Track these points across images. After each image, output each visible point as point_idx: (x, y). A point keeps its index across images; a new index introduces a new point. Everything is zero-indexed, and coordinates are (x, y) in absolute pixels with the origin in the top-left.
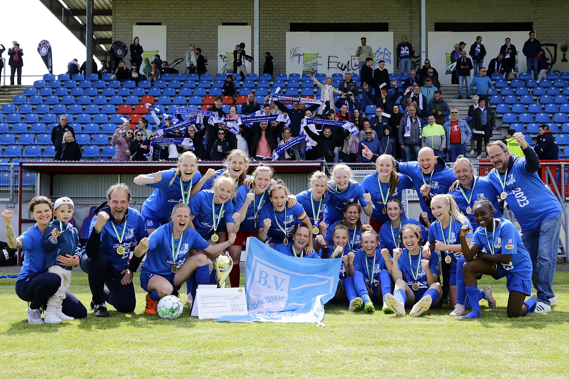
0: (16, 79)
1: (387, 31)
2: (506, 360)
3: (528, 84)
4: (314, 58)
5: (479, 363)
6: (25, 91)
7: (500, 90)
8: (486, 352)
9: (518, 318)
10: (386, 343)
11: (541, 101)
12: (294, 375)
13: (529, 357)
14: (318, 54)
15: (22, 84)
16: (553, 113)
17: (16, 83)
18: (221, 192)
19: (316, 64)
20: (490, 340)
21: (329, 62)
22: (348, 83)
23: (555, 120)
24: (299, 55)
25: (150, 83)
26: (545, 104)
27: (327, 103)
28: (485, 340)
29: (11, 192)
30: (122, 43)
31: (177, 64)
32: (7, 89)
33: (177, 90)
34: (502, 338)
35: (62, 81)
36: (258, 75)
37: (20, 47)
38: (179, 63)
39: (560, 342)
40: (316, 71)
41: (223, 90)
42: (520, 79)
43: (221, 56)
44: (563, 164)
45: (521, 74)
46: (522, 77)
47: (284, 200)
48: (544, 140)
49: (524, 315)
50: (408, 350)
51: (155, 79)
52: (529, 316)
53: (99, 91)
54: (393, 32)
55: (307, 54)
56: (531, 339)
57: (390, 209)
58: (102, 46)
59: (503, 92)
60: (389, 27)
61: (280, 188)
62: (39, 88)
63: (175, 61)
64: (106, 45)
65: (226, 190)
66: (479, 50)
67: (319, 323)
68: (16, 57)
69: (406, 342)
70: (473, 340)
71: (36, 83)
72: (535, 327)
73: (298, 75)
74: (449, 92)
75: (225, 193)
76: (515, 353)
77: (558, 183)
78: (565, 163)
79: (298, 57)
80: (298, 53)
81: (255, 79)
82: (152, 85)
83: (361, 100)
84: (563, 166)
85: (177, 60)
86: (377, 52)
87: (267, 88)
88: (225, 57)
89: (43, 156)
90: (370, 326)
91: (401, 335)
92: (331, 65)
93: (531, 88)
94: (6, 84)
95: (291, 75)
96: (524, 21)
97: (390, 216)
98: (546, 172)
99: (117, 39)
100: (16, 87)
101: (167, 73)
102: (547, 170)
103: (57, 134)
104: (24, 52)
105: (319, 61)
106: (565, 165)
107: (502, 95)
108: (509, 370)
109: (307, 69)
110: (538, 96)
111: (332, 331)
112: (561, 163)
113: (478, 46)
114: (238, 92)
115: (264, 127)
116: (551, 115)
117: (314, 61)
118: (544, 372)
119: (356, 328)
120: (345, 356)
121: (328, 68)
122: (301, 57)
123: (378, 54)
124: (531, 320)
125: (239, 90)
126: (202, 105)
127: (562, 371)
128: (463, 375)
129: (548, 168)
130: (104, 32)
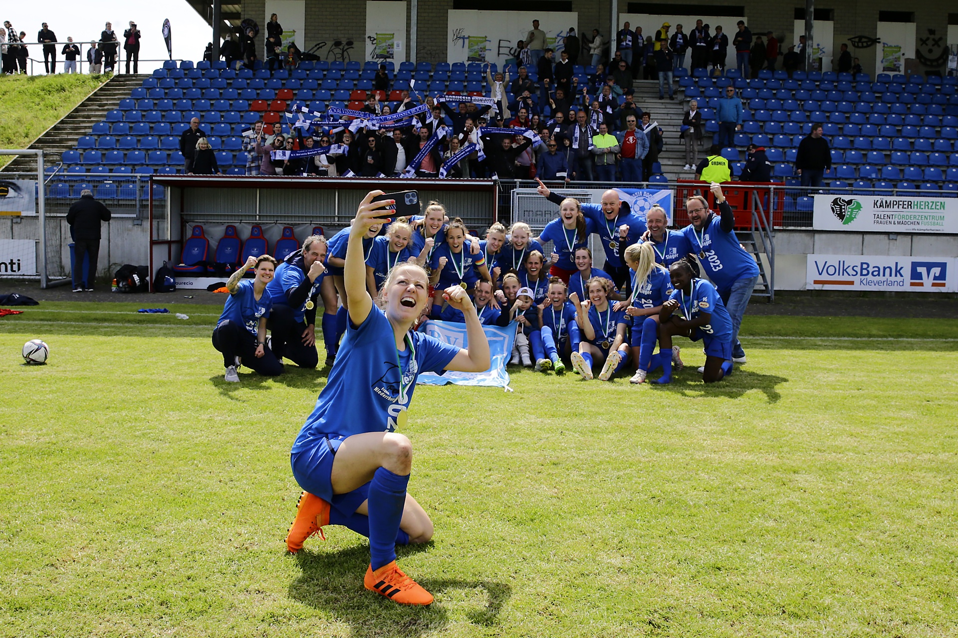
0: (132, 64)
1: (570, 11)
2: (699, 437)
3: (737, 83)
4: (482, 42)
5: (673, 440)
6: (144, 81)
7: (703, 90)
8: (681, 427)
9: (714, 384)
10: (580, 414)
11: (751, 106)
12: (494, 450)
13: (722, 433)
14: (486, 37)
15: (139, 73)
16: (764, 122)
17: (132, 72)
18: (397, 239)
19: (483, 49)
20: (685, 411)
21: (499, 47)
22: (523, 80)
23: (766, 131)
24: (464, 38)
25: (287, 72)
26: (756, 110)
27: (499, 104)
28: (679, 412)
29: (138, 206)
30: (252, 21)
31: (318, 48)
32: (122, 79)
33: (320, 82)
34: (697, 410)
35: (185, 70)
36: (415, 63)
37: (138, 28)
38: (321, 47)
39: (754, 415)
40: (484, 57)
41: (374, 83)
42: (726, 77)
43: (370, 37)
44: (772, 187)
45: (729, 71)
46: (729, 75)
47: (462, 240)
48: (753, 159)
49: (720, 379)
50: (601, 422)
51: (293, 67)
52: (725, 380)
53: (228, 81)
54: (576, 13)
55: (474, 37)
56: (726, 411)
57: (579, 258)
58: (227, 22)
59: (707, 93)
60: (573, 6)
61: (457, 227)
62: (159, 79)
63: (316, 46)
64: (232, 21)
65: (402, 237)
66: (681, 41)
67: (507, 387)
68: (131, 40)
69: (599, 414)
70: (667, 411)
71: (156, 72)
72: (731, 395)
73: (463, 64)
74: (643, 89)
75: (401, 241)
76: (709, 429)
77: (765, 209)
78: (775, 186)
79: (461, 41)
80: (463, 34)
81: (412, 68)
82: (290, 75)
83: (539, 98)
84: (772, 189)
85: (319, 44)
86: (558, 36)
87: (425, 80)
88: (375, 39)
89: (169, 163)
90: (561, 392)
91: (594, 404)
92: (502, 50)
93: (739, 88)
94: (121, 73)
95: (455, 65)
96: (734, 5)
97: (578, 266)
98: (754, 197)
99: (247, 17)
100: (132, 76)
101: (307, 60)
102: (754, 194)
103: (188, 139)
104: (141, 34)
105: (488, 45)
106: (774, 189)
107: (706, 97)
108: (703, 448)
109: (472, 54)
110: (747, 99)
111: (521, 398)
112: (770, 186)
113: (680, 36)
114: (392, 85)
115: (424, 136)
116: (762, 124)
117: (482, 45)
118: (735, 452)
119: (546, 394)
120: (541, 429)
121: (499, 54)
122: (467, 41)
123: (559, 38)
124: (727, 386)
125: (392, 83)
126: (349, 101)
127: (753, 450)
128: (658, 454)
129: (755, 192)
130: (230, 6)
